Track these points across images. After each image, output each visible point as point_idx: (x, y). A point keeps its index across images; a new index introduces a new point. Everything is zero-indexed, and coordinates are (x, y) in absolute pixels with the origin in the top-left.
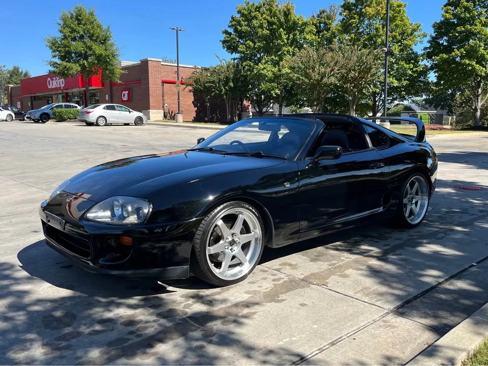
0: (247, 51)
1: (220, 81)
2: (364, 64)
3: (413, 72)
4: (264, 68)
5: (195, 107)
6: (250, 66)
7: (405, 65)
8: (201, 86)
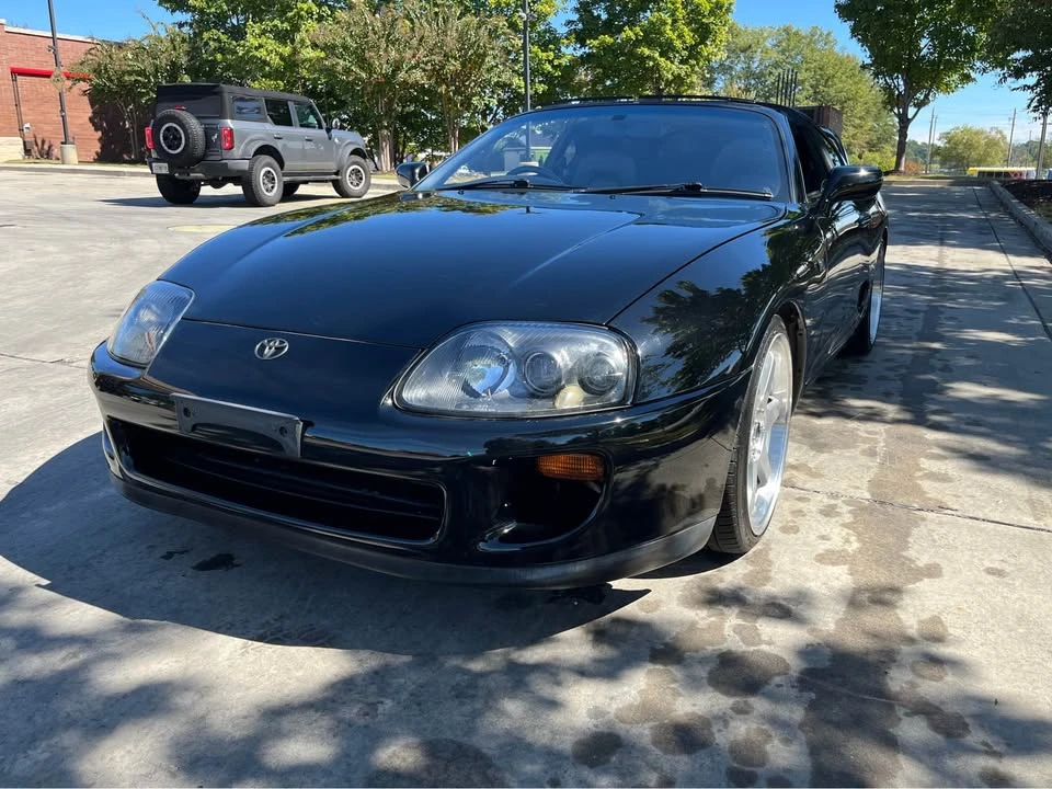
0: (209, 7)
1: (157, 71)
2: (472, 46)
3: (553, 66)
4: (261, 46)
5: (96, 130)
6: (219, 40)
7: (540, 54)
8: (111, 81)
